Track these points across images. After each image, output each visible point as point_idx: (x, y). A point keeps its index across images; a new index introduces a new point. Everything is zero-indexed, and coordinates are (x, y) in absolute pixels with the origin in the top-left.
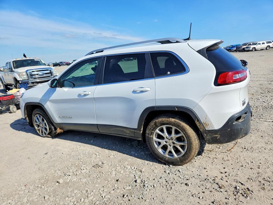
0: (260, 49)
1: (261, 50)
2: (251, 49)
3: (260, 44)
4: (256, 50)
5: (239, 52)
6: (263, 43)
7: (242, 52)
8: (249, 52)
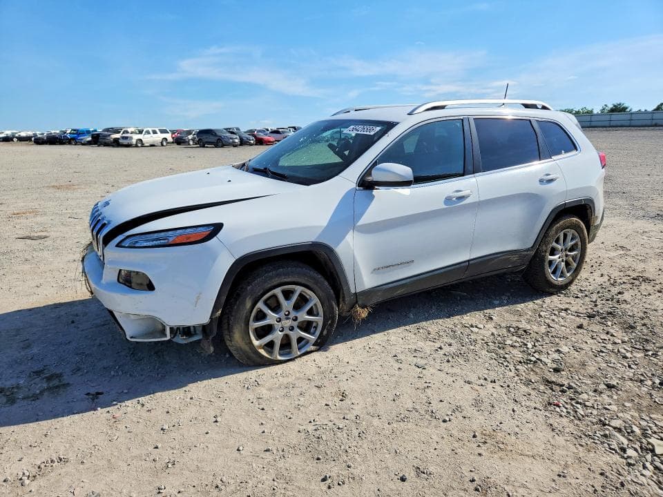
0: (148, 144)
1: (152, 146)
2: (134, 142)
3: (148, 132)
4: (143, 145)
5: (104, 146)
6: (155, 132)
7: (113, 146)
8: (128, 148)
